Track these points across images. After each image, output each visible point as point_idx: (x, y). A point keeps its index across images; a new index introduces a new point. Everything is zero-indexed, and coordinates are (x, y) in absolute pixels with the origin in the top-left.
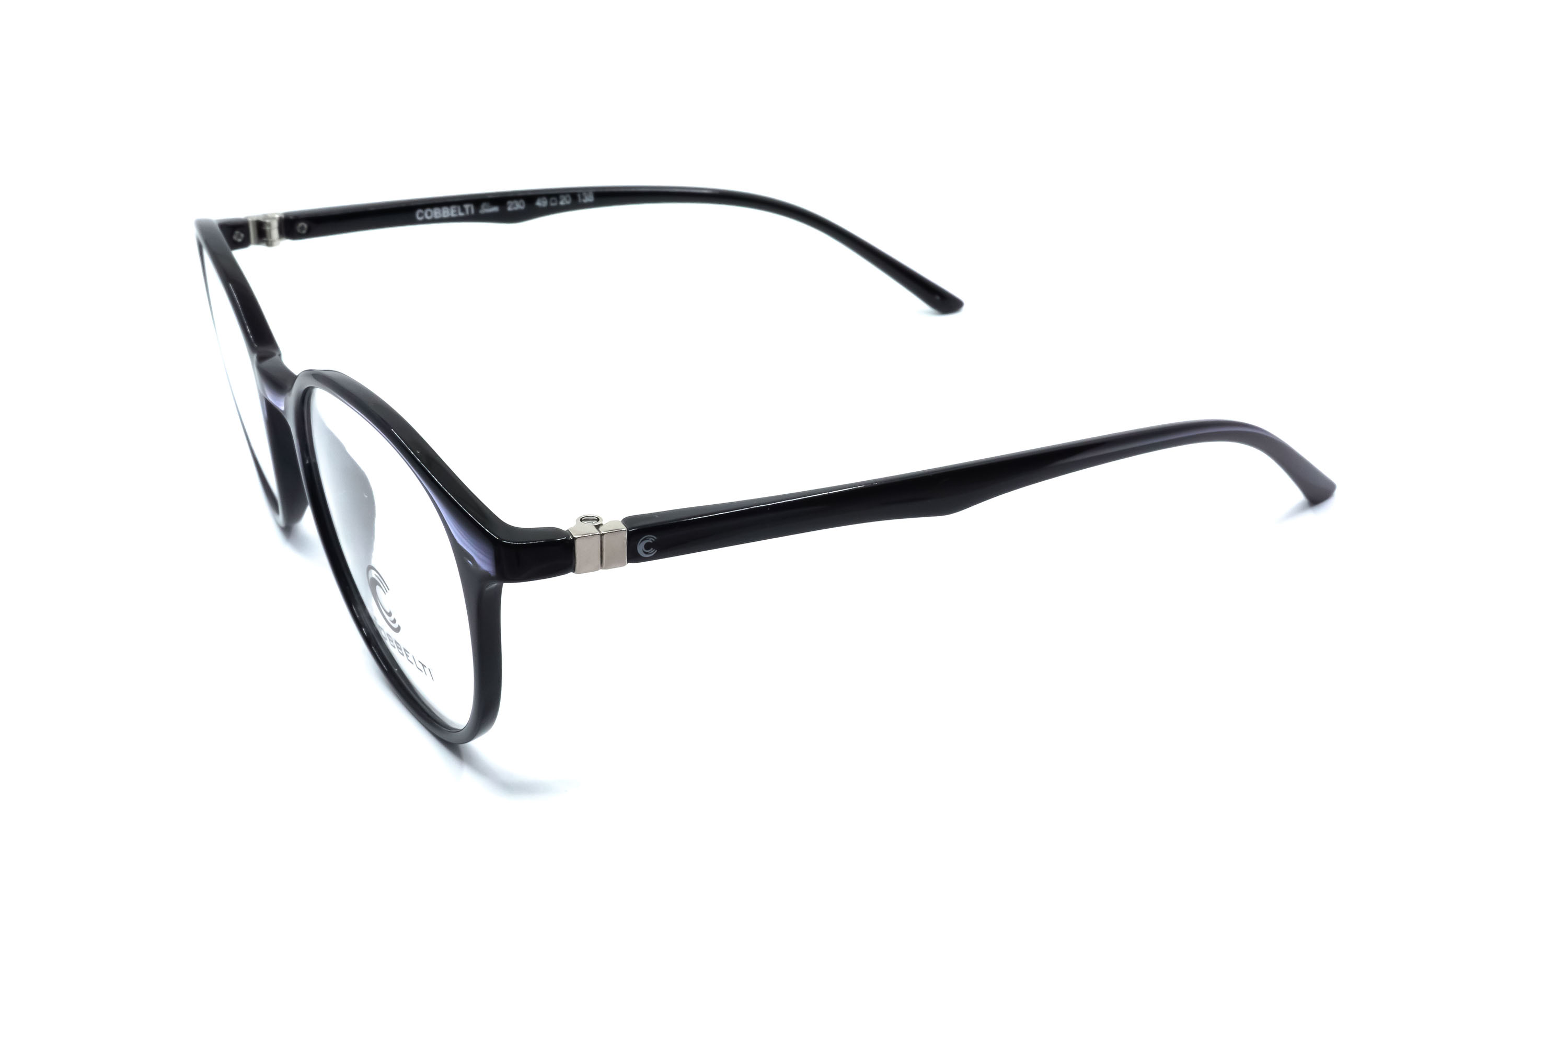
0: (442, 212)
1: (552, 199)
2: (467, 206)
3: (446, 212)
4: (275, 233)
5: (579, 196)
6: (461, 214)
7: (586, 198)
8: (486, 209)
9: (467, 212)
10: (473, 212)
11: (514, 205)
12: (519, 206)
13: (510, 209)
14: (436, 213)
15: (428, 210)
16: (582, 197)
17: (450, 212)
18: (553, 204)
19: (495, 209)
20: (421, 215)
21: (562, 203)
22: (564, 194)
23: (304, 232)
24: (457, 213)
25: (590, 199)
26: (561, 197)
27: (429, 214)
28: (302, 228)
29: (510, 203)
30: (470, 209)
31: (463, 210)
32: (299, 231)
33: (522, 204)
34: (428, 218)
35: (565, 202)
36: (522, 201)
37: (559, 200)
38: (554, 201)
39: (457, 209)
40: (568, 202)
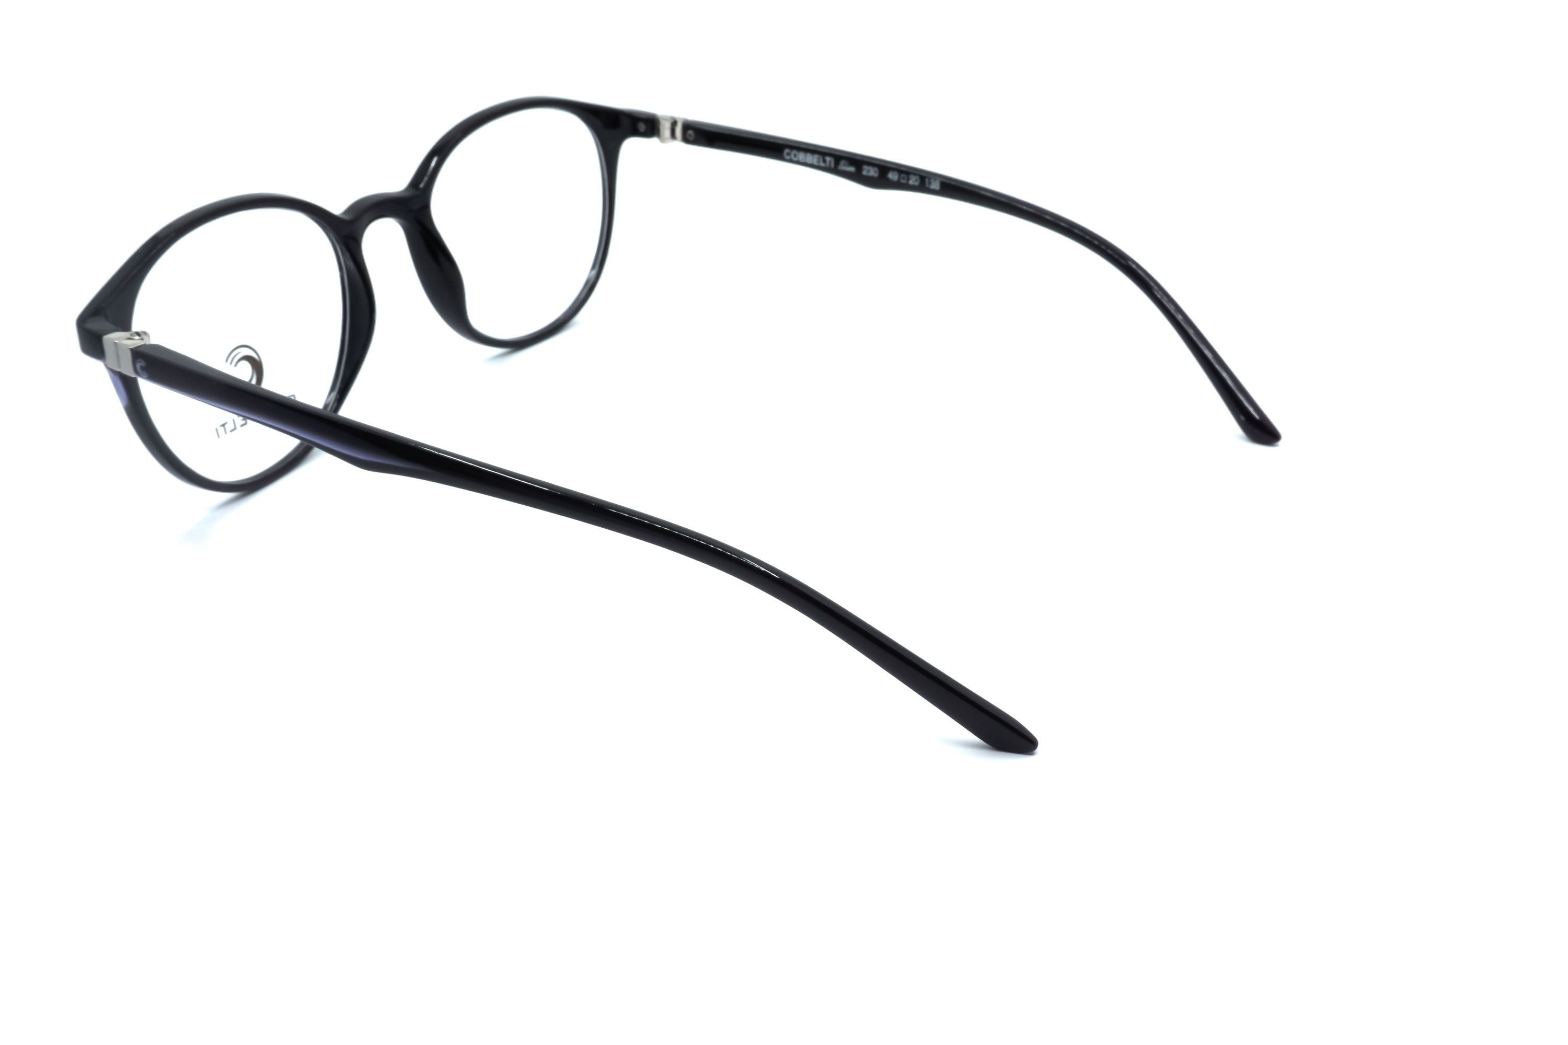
0: (806, 158)
1: (903, 175)
2: (828, 159)
3: (810, 158)
4: (666, 132)
5: (927, 180)
6: (822, 164)
7: (933, 184)
8: (844, 167)
9: (828, 164)
10: (832, 165)
11: (868, 171)
12: (872, 172)
13: (864, 173)
14: (801, 156)
15: (794, 152)
16: (930, 183)
17: (813, 159)
18: (903, 181)
19: (852, 169)
20: (788, 154)
21: (911, 182)
22: (915, 174)
23: (691, 139)
24: (818, 162)
25: (936, 185)
26: (911, 176)
27: (795, 156)
28: (690, 135)
29: (865, 167)
30: (830, 162)
31: (824, 161)
32: (688, 136)
33: (875, 172)
34: (795, 159)
35: (913, 182)
36: (876, 169)
37: (908, 179)
38: (904, 178)
39: (819, 159)
40: (917, 184)
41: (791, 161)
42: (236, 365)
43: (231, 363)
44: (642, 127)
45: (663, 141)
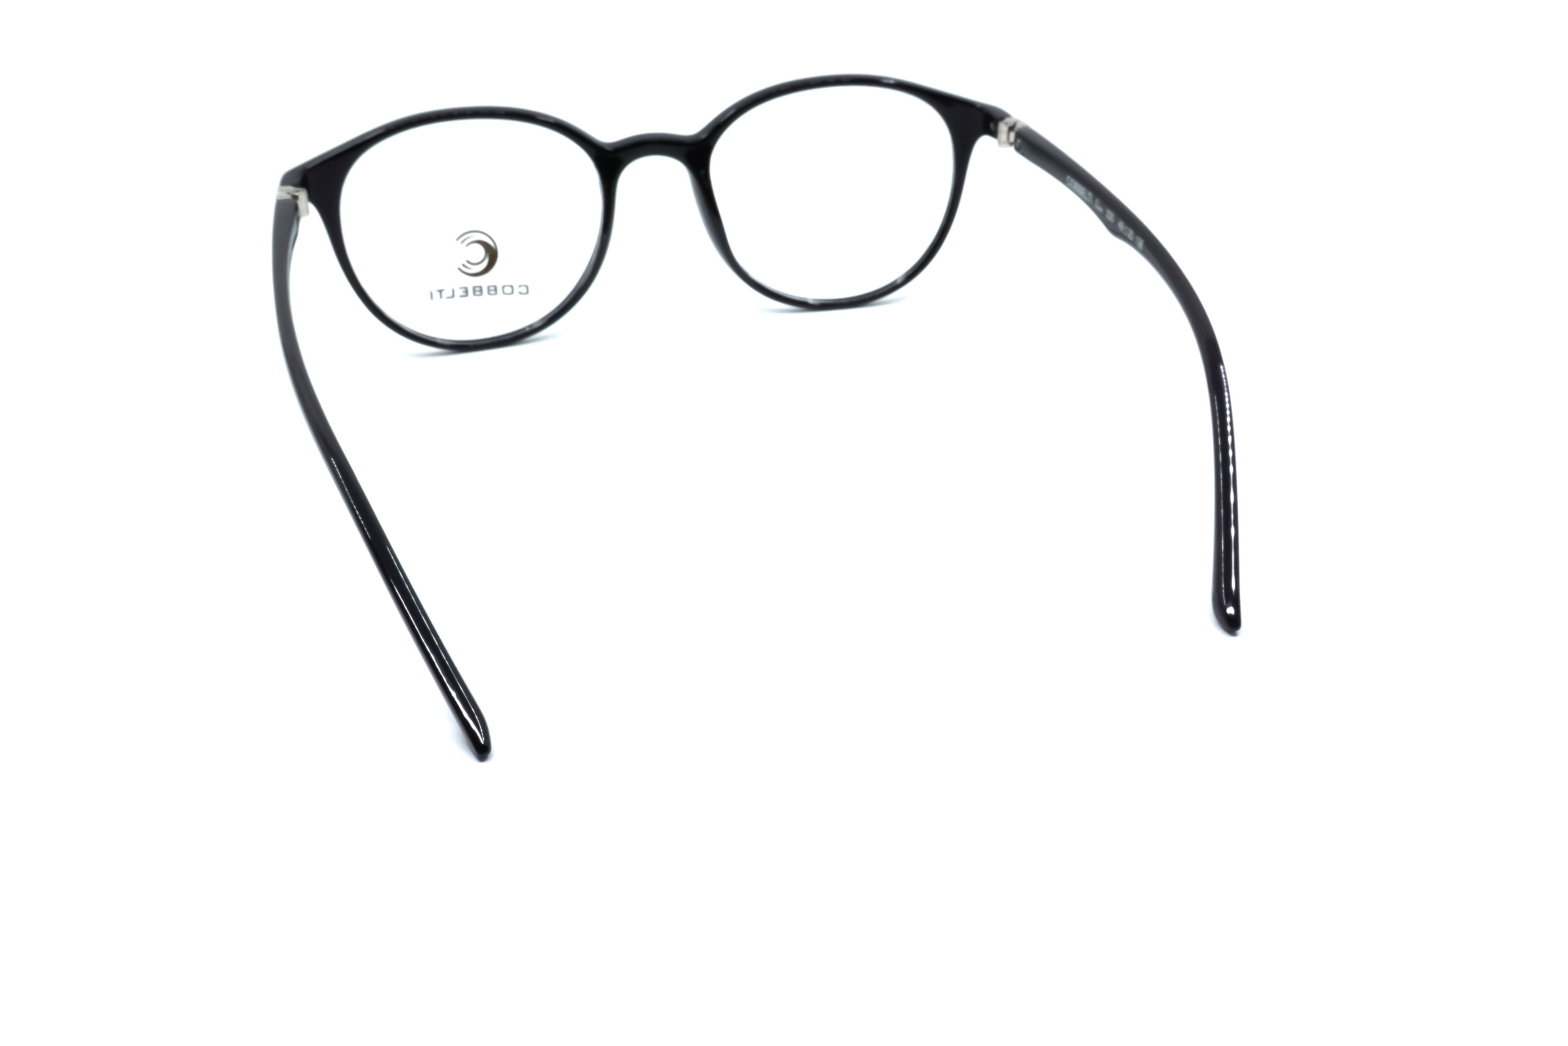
0: (1079, 188)
1: (1126, 228)
2: (1090, 193)
5: (1138, 237)
6: (1087, 196)
8: (1097, 206)
9: (1089, 199)
10: (1091, 201)
11: (1109, 216)
14: (1076, 185)
15: (1072, 180)
16: (1139, 240)
17: (1082, 191)
18: (1125, 234)
19: (1100, 209)
20: (1069, 181)
24: (1086, 193)
25: (1141, 244)
26: (1131, 229)
27: (1073, 184)
28: (1018, 143)
29: (1108, 210)
30: (1091, 197)
33: (1113, 218)
34: (1073, 188)
35: (1130, 236)
36: (1114, 215)
37: (1128, 232)
40: (1132, 238)
41: (1070, 188)
42: (468, 245)
43: (462, 242)
44: (992, 126)
45: (1000, 143)
